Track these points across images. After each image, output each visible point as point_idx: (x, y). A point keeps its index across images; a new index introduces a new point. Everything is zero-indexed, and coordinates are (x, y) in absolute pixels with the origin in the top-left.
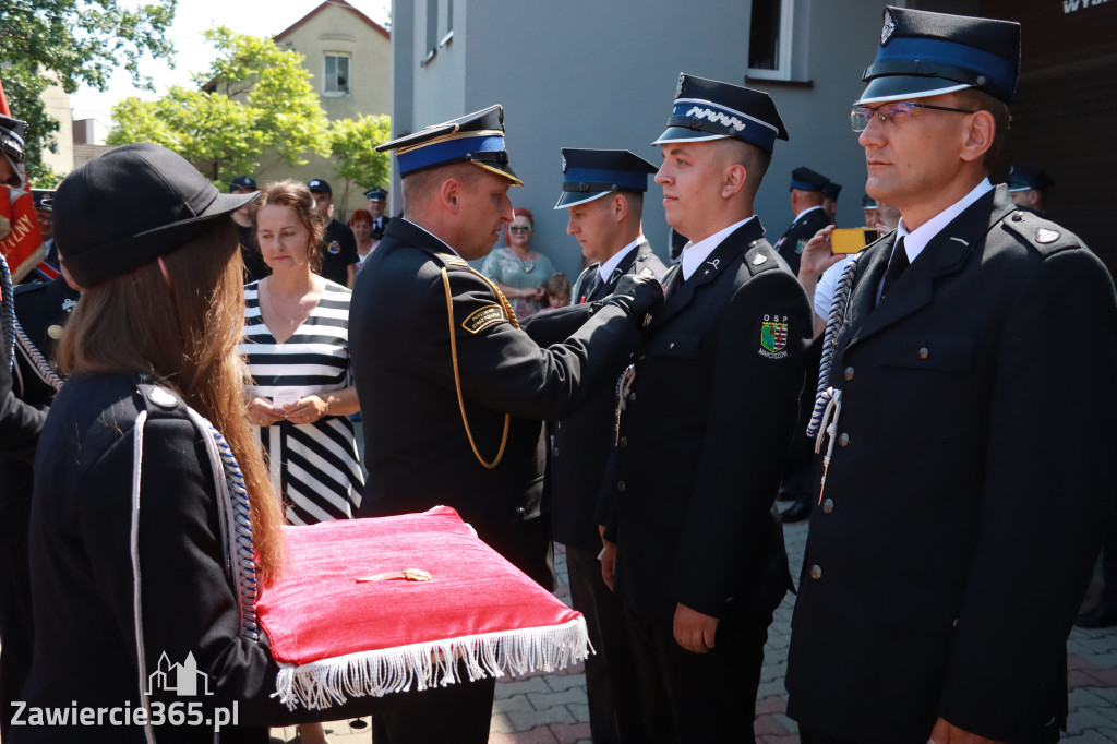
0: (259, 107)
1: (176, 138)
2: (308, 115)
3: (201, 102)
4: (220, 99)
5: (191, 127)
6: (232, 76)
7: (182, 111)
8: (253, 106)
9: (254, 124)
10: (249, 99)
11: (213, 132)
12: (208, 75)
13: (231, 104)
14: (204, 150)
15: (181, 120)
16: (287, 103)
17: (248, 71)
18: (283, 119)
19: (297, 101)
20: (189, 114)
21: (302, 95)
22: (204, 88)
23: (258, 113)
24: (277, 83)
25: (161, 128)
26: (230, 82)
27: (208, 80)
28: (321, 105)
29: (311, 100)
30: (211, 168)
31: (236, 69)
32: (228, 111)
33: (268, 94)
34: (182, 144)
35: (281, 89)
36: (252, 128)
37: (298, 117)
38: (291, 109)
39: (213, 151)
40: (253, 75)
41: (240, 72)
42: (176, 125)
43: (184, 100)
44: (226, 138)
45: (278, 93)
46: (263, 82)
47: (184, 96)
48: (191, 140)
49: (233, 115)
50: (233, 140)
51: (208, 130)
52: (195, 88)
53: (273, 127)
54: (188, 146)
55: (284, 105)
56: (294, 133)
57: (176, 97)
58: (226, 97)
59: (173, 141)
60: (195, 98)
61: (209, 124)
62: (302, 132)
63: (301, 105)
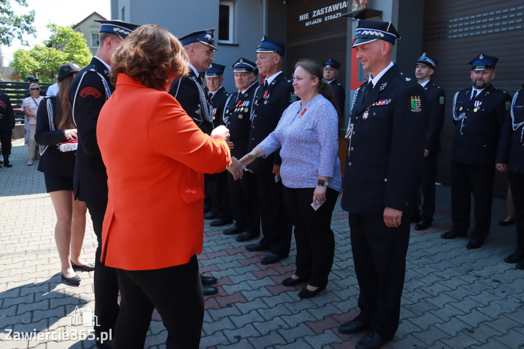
0: (68, 52)
1: (37, 64)
2: (86, 55)
3: (47, 50)
4: (54, 50)
5: (43, 60)
6: (57, 41)
7: (39, 54)
8: (65, 52)
9: (66, 58)
10: (64, 49)
11: (51, 62)
12: (48, 41)
13: (57, 52)
14: (48, 68)
15: (39, 57)
16: (78, 51)
17: (63, 40)
18: (76, 56)
19: (81, 50)
20: (42, 55)
21: (83, 47)
22: (47, 46)
23: (67, 55)
24: (74, 43)
25: (32, 60)
26: (57, 44)
27: (48, 42)
28: (90, 52)
29: (87, 49)
30: (51, 75)
31: (58, 38)
32: (56, 54)
33: (71, 48)
34: (40, 66)
35: (75, 46)
36: (65, 60)
37: (82, 56)
38: (79, 53)
39: (52, 68)
40: (65, 41)
41: (60, 39)
42: (37, 59)
43: (40, 50)
44: (56, 64)
45: (75, 47)
46: (69, 43)
47: (40, 48)
48: (43, 64)
49: (58, 56)
50: (58, 64)
51: (50, 61)
52: (44, 46)
53: (73, 60)
54: (42, 67)
55: (77, 52)
56: (80, 61)
57: (37, 49)
58: (55, 49)
59: (37, 65)
60: (44, 49)
61: (50, 59)
62: (83, 61)
63: (83, 51)
